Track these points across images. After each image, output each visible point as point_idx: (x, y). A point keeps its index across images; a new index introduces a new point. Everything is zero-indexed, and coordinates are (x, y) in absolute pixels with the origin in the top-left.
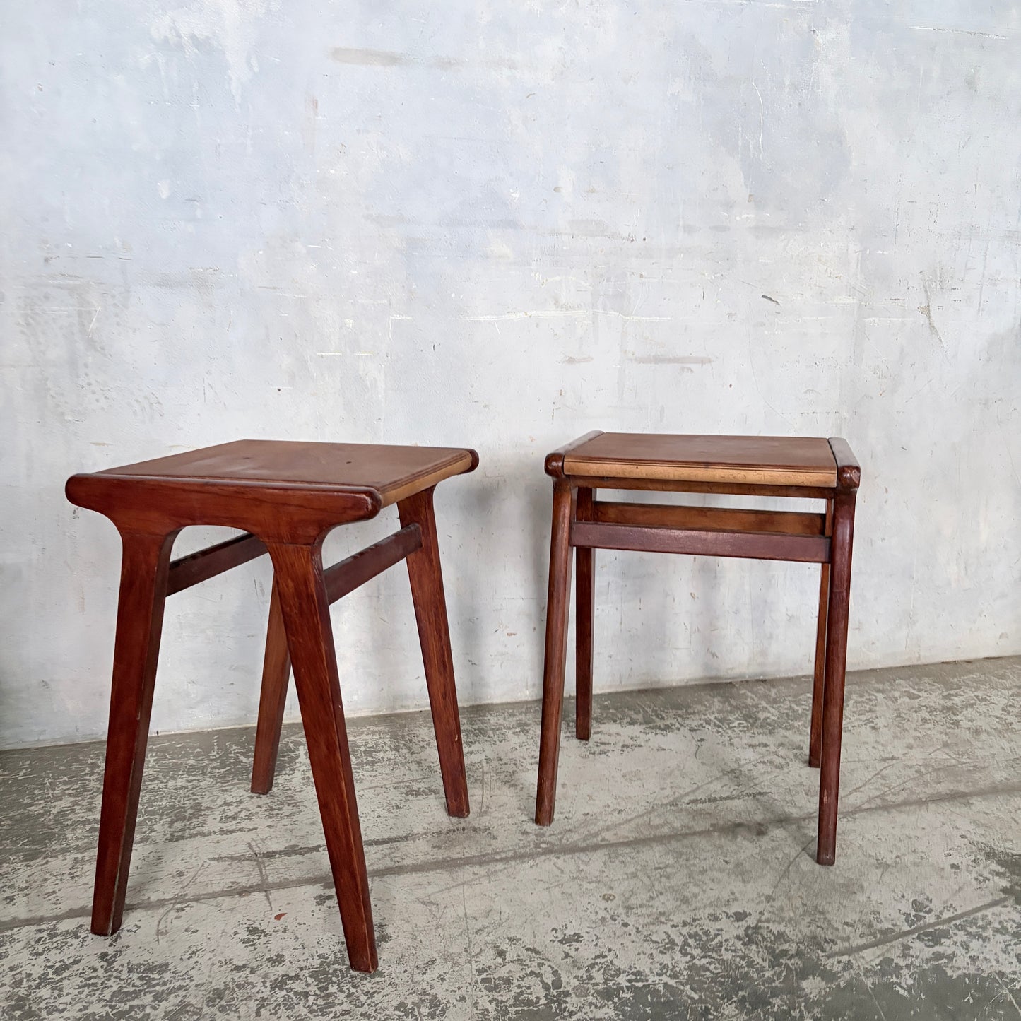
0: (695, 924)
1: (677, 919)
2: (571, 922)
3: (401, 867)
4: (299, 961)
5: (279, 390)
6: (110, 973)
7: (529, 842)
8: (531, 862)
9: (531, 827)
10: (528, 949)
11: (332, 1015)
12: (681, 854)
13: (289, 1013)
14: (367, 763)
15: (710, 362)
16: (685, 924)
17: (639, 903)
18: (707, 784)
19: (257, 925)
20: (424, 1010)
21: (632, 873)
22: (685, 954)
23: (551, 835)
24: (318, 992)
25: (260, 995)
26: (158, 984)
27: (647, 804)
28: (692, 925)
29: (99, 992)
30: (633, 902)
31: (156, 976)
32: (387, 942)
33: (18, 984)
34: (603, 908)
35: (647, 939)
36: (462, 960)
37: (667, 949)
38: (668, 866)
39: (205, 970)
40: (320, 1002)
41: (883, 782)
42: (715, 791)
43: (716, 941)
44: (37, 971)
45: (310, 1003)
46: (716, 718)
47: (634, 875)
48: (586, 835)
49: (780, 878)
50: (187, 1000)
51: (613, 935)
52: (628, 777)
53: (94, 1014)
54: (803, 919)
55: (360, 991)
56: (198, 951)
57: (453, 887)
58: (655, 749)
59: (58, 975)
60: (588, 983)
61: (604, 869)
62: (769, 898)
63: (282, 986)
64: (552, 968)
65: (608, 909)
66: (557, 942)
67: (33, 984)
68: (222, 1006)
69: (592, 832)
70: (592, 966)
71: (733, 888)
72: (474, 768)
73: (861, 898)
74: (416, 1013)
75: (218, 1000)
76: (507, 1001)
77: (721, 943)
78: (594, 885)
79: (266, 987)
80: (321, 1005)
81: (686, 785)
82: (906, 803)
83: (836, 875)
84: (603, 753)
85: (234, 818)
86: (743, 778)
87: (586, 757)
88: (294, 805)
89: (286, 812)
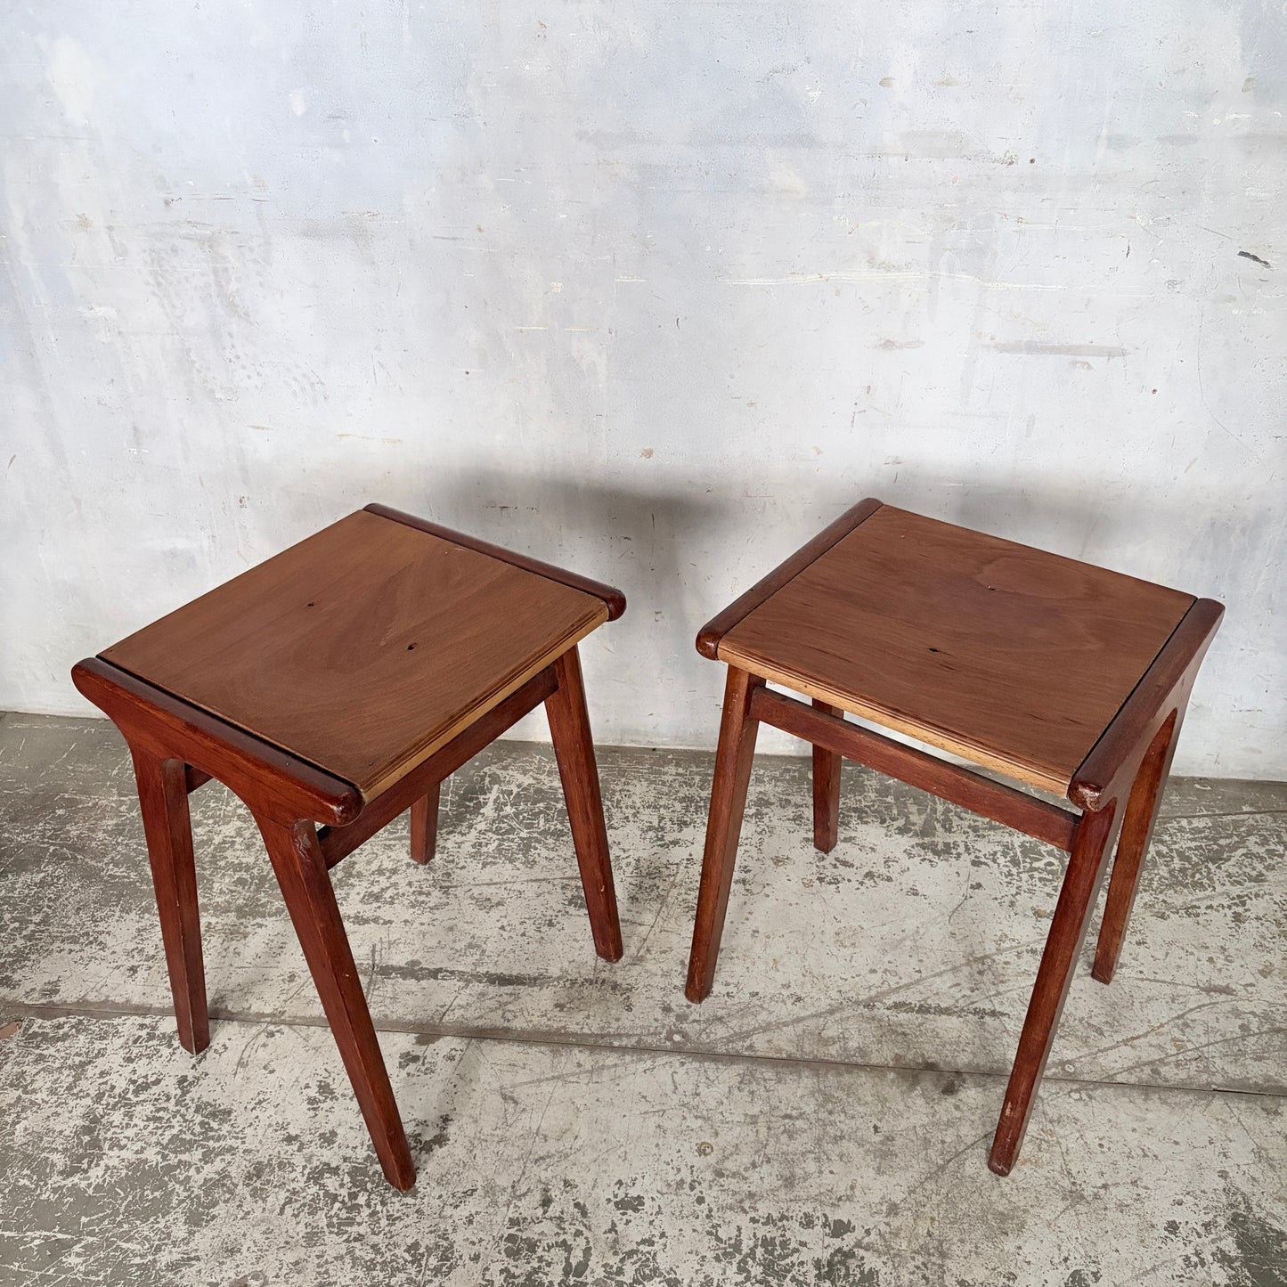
0: (780, 1224)
1: (763, 1209)
2: (643, 1177)
3: (507, 1030)
4: (348, 1147)
5: (467, 373)
6: (178, 1108)
7: (664, 1026)
8: (649, 1064)
9: (679, 999)
10: (577, 1205)
11: (345, 1237)
12: (828, 1098)
13: (309, 1219)
14: (552, 834)
15: (1124, 354)
16: (769, 1220)
17: (734, 1169)
18: (935, 976)
19: (330, 1081)
20: (433, 1262)
21: (752, 1117)
22: (742, 1269)
23: (694, 1021)
24: (346, 1199)
25: (293, 1185)
26: (212, 1138)
27: (837, 996)
28: (775, 1225)
29: (160, 1132)
30: (730, 1165)
31: (215, 1125)
32: (441, 1147)
33: (100, 1096)
34: (690, 1165)
35: (713, 1233)
36: (502, 1199)
37: (725, 1254)
38: (801, 1116)
39: (260, 1132)
40: (343, 1214)
41: (1177, 1034)
42: (937, 994)
43: (788, 1261)
44: (121, 1084)
45: (332, 1213)
46: (1022, 845)
47: (754, 1120)
48: (736, 1034)
49: (926, 1179)
50: (229, 1169)
51: (677, 1213)
52: (842, 936)
53: (146, 1161)
54: (913, 1258)
55: (384, 1210)
56: (264, 1100)
57: (547, 1079)
58: (905, 891)
59: (136, 1096)
60: (612, 1279)
61: (725, 1101)
62: (893, 1209)
63: (318, 1178)
64: (588, 1242)
65: (695, 1169)
66: (612, 1203)
67: (112, 1101)
68: (255, 1189)
69: (745, 1029)
70: (630, 1254)
71: (859, 1180)
72: (667, 872)
73: (1009, 1245)
74: (423, 1263)
75: (255, 1179)
76: (519, 1276)
77: (793, 1265)
78: (700, 1122)
79: (303, 1175)
80: (342, 1219)
81: (907, 972)
82: (1183, 1088)
83: (1002, 1195)
84: (835, 881)
85: (377, 897)
86: (988, 977)
87: (808, 885)
88: (445, 890)
89: (433, 901)
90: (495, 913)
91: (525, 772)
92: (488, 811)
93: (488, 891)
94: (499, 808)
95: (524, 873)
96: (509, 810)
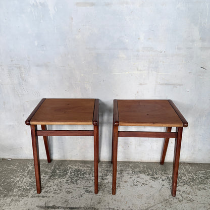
14: (81, 178)
15: (182, 85)
18: (158, 204)
52: (139, 196)
58: (150, 186)
72: (104, 185)
81: (152, 203)
84: (137, 185)
85: (47, 192)
86: (168, 204)
87: (132, 186)
88: (61, 190)
89: (58, 192)
90: (70, 194)
91: (76, 166)
92: (69, 174)
93: (69, 190)
94: (71, 173)
95: (76, 186)
96: (73, 173)
